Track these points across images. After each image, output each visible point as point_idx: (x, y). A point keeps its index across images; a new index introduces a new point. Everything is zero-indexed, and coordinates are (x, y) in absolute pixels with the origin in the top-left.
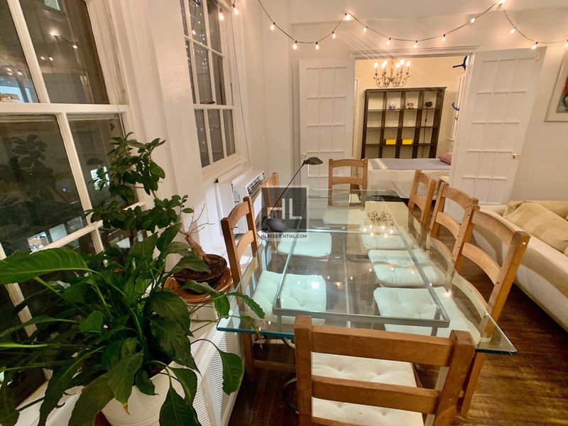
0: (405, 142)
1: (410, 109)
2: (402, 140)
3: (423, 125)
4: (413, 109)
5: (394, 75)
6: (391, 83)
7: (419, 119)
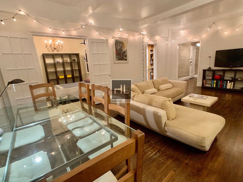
0: (68, 76)
1: (66, 62)
2: (66, 76)
3: (74, 69)
4: (68, 62)
5: (56, 47)
6: (55, 50)
7: (71, 66)
